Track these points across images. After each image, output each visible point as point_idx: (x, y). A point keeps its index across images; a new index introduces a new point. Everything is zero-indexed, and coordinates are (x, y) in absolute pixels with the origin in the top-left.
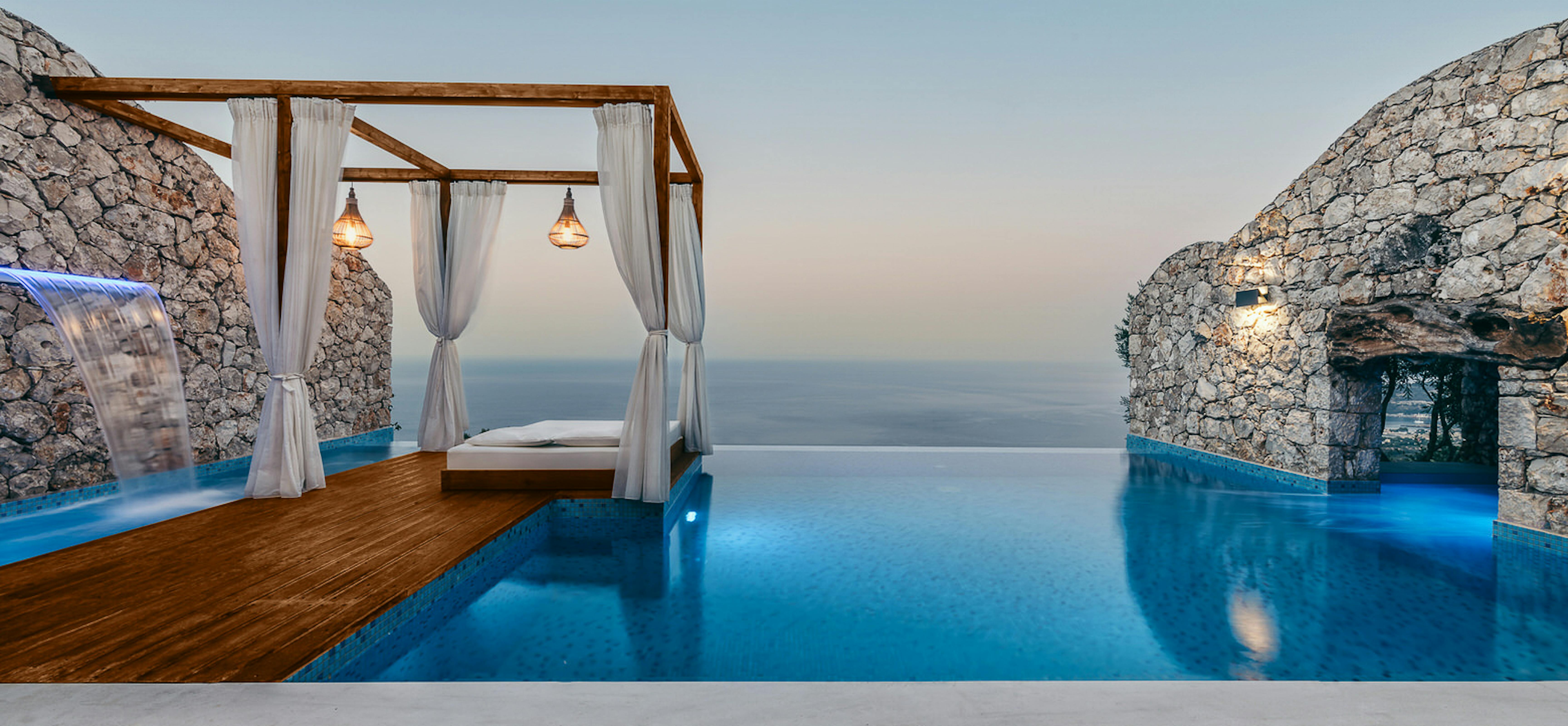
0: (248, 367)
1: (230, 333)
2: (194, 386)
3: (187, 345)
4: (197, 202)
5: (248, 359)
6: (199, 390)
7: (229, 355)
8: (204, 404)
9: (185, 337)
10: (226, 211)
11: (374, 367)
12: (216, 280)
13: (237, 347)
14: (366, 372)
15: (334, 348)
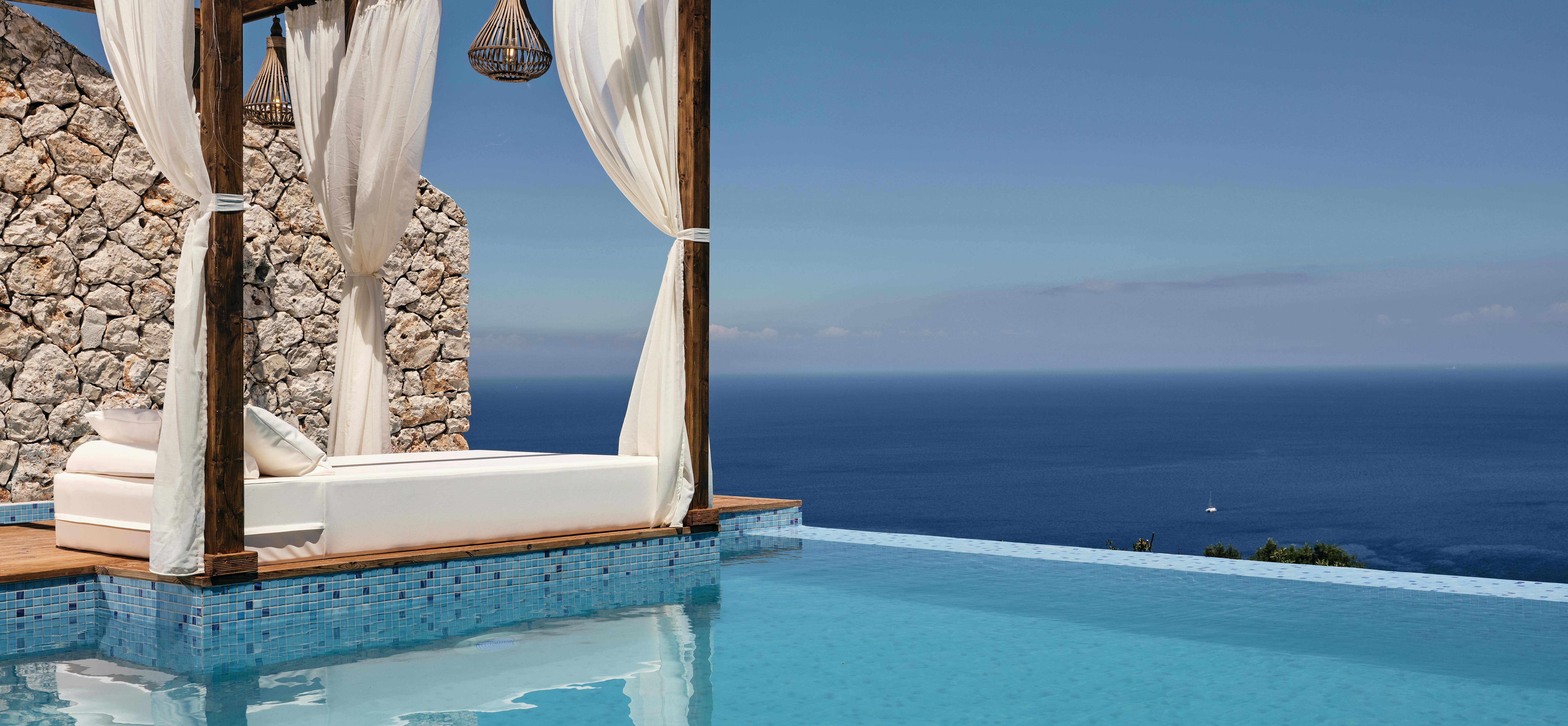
0: (134, 350)
1: (95, 295)
2: (30, 379)
3: (16, 313)
4: (30, 90)
5: (129, 338)
6: (37, 385)
7: (92, 332)
8: (48, 408)
9: (11, 300)
10: (84, 97)
11: (424, 354)
12: (68, 209)
13: (110, 317)
14: (402, 365)
15: (320, 318)
